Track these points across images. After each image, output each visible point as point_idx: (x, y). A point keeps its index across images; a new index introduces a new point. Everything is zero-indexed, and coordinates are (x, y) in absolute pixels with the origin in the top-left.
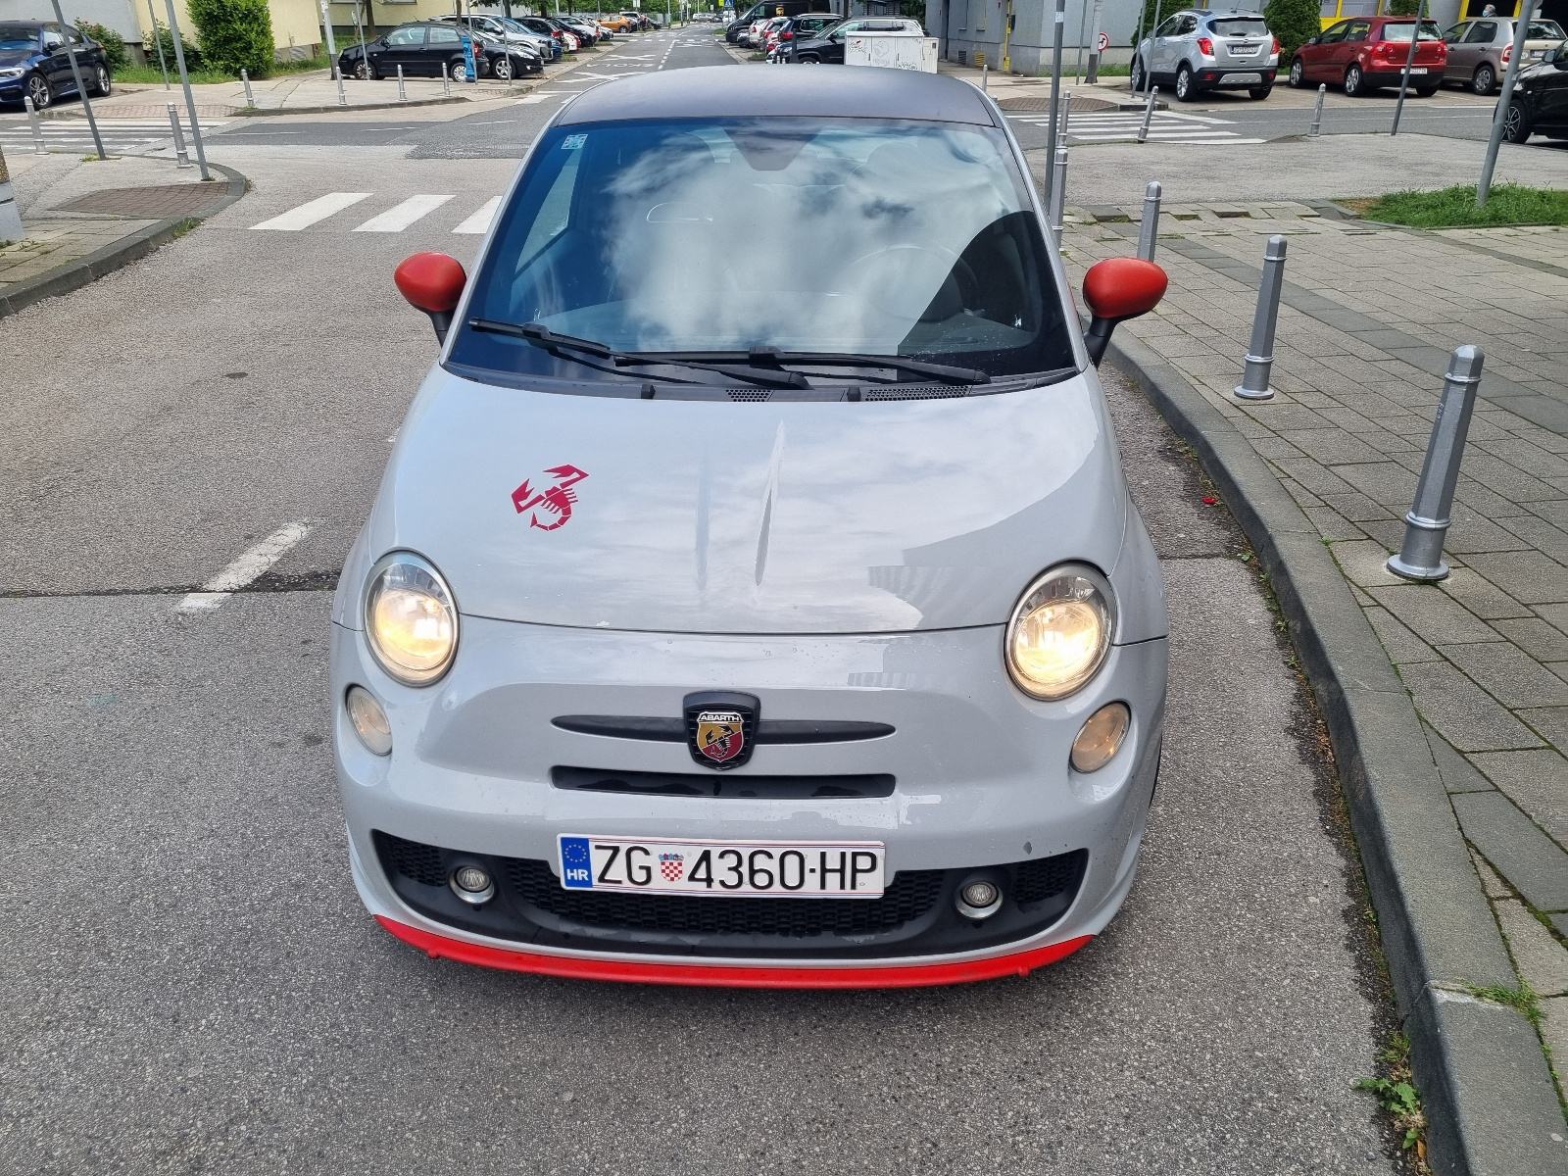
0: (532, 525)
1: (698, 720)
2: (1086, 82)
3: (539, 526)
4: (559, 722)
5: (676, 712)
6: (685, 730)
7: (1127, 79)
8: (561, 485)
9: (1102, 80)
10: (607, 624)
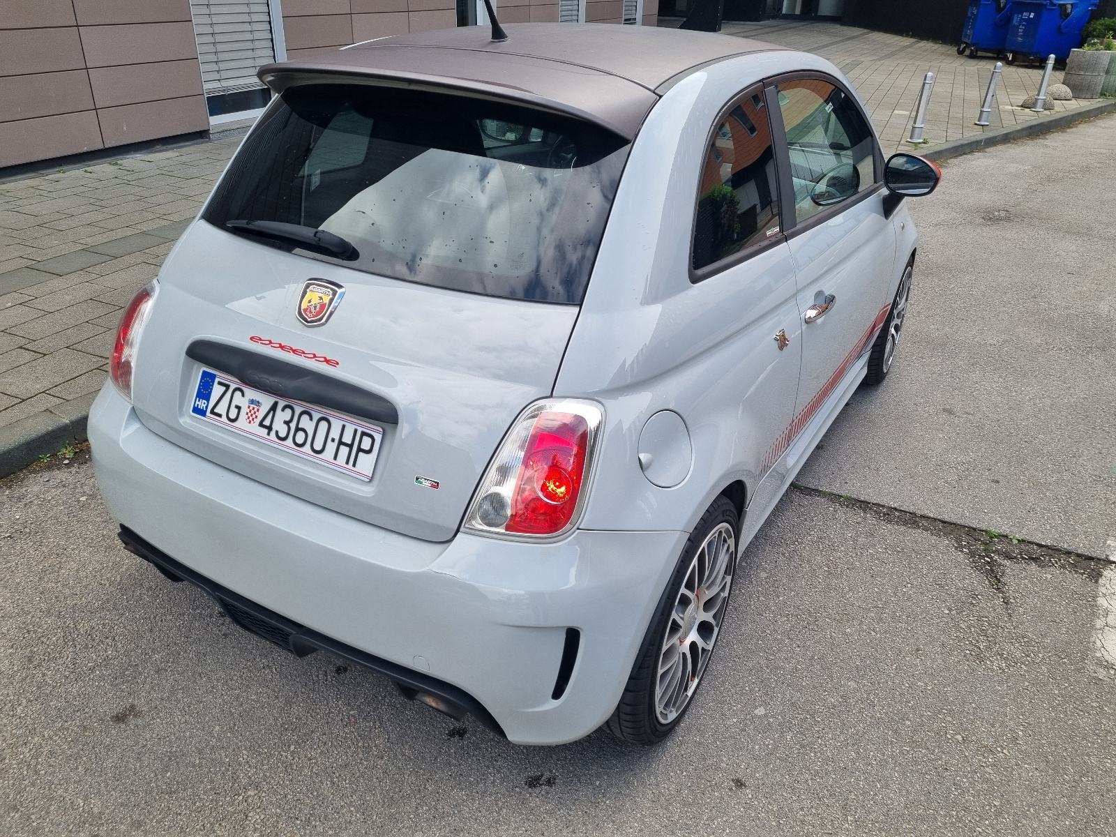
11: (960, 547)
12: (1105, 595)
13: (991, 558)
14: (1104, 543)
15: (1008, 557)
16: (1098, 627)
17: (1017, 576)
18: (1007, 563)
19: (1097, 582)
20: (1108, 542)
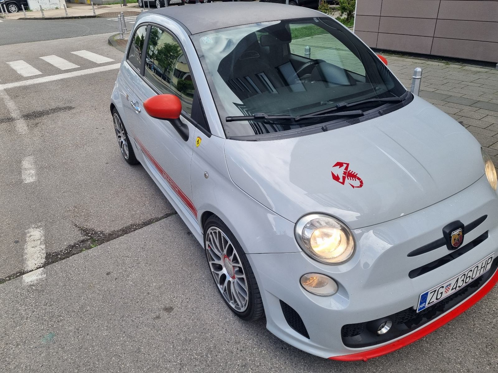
0: (354, 188)
1: (452, 235)
2: (124, 6)
3: (355, 187)
4: (411, 255)
5: (441, 236)
6: (446, 240)
7: (137, 4)
8: (345, 169)
9: (129, 5)
10: (404, 214)
11: (102, 232)
12: (43, 250)
13: (89, 236)
14: (47, 274)
15: (83, 241)
16: (43, 237)
17: (76, 236)
18: (82, 238)
19: (47, 253)
20: (45, 276)
